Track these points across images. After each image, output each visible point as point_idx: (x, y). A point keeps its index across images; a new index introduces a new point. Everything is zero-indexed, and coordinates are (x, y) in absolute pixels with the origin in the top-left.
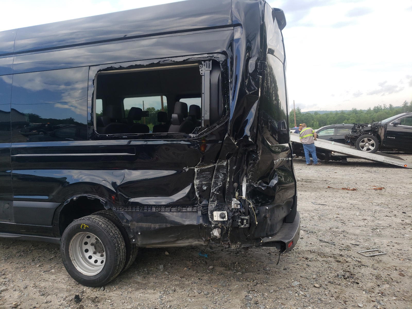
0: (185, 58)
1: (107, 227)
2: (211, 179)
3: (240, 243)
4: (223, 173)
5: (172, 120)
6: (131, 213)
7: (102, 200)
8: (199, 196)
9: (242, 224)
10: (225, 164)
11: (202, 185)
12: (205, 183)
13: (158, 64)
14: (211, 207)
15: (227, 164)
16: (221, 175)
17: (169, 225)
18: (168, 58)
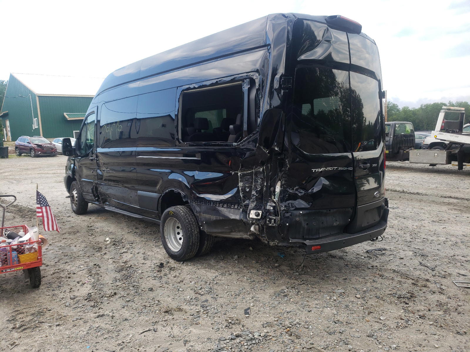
0: (232, 77)
1: (186, 215)
2: (252, 182)
3: (278, 241)
4: (261, 178)
5: (230, 130)
6: (200, 206)
7: (182, 194)
8: (243, 197)
9: (271, 223)
10: (261, 170)
11: (245, 187)
12: (248, 185)
13: (217, 83)
14: (251, 206)
15: (263, 170)
16: (259, 180)
17: (221, 218)
18: (222, 78)
